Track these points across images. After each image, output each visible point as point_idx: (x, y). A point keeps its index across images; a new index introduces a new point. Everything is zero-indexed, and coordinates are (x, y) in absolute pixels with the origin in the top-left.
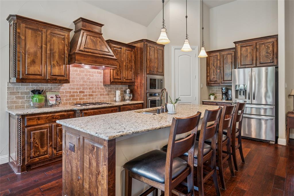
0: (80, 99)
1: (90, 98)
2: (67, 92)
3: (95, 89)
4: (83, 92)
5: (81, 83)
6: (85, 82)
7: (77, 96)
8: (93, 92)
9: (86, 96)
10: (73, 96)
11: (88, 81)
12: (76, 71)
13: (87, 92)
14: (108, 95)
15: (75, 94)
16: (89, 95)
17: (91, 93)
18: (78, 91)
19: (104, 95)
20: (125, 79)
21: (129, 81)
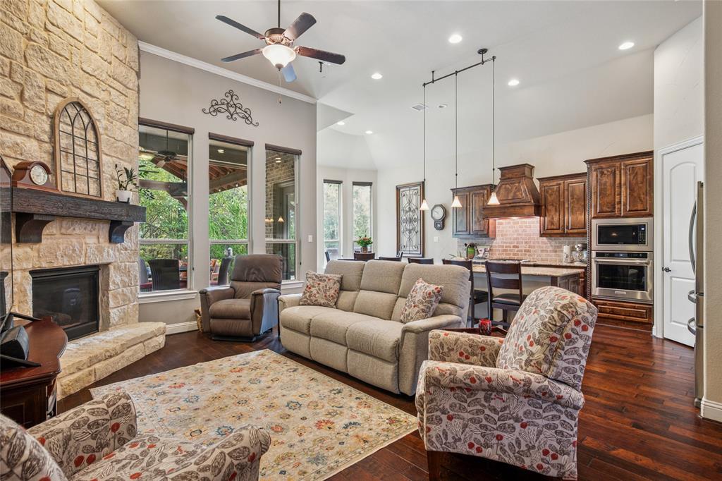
0: (514, 254)
1: (526, 255)
2: (499, 246)
3: (534, 243)
4: (517, 247)
5: (515, 236)
6: (519, 234)
7: (510, 250)
8: (530, 247)
10: (506, 251)
12: (509, 223)
13: (522, 247)
14: (556, 251)
16: (525, 251)
18: (512, 245)
19: (547, 251)
20: (568, 228)
21: (575, 231)
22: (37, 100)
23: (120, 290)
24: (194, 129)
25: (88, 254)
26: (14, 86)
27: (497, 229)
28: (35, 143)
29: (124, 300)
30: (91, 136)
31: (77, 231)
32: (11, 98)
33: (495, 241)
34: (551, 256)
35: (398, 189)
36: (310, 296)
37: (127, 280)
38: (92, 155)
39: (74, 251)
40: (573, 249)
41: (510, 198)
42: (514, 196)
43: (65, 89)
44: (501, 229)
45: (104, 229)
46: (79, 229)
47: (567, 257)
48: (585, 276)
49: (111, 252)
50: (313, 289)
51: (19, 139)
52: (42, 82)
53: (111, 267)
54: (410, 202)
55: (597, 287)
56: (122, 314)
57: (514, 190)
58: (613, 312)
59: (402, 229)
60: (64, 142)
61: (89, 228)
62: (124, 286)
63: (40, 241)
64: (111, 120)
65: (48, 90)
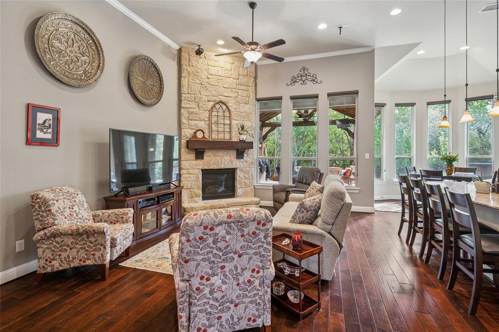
22: (204, 106)
23: (243, 181)
24: (281, 97)
25: (225, 164)
26: (196, 104)
28: (203, 122)
29: (245, 185)
30: (227, 114)
31: (220, 154)
32: (195, 108)
37: (246, 176)
38: (227, 122)
39: (218, 162)
43: (216, 98)
45: (235, 153)
46: (220, 153)
49: (237, 163)
51: (196, 122)
52: (205, 98)
53: (238, 170)
56: (244, 192)
60: (214, 119)
61: (226, 153)
62: (246, 179)
63: (203, 159)
64: (238, 104)
65: (208, 101)
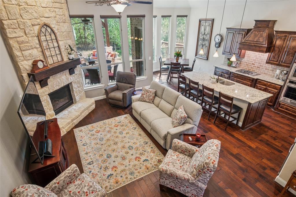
0: (251, 68)
1: (257, 69)
2: (245, 62)
4: (254, 64)
5: (254, 59)
6: (257, 58)
8: (260, 66)
9: (255, 67)
10: (248, 65)
11: (259, 58)
13: (256, 65)
14: (273, 71)
15: (249, 64)
16: (257, 67)
17: (259, 66)
18: (251, 63)
19: (268, 70)
20: (282, 62)
21: (286, 64)
22: (31, 32)
23: (77, 90)
24: (93, 15)
25: (64, 82)
26: (22, 30)
27: (246, 53)
28: (35, 50)
29: (79, 92)
30: (53, 37)
31: (58, 76)
32: (22, 36)
33: (244, 59)
34: (270, 73)
35: (200, 21)
36: (143, 98)
37: (79, 85)
38: (56, 45)
39: (59, 83)
40: (281, 72)
41: (255, 40)
42: (257, 40)
43: (38, 20)
44: (248, 53)
45: (67, 71)
46: (58, 75)
47: (277, 76)
48: (280, 89)
49: (71, 78)
50: (144, 95)
51: (30, 51)
52: (29, 23)
53: (73, 83)
54: (205, 30)
55: (283, 96)
56: (80, 97)
57: (259, 36)
58: (287, 109)
59: (199, 44)
60: (44, 44)
61: (62, 73)
62: (78, 88)
63: (48, 85)
64: (58, 24)
65: (33, 25)
